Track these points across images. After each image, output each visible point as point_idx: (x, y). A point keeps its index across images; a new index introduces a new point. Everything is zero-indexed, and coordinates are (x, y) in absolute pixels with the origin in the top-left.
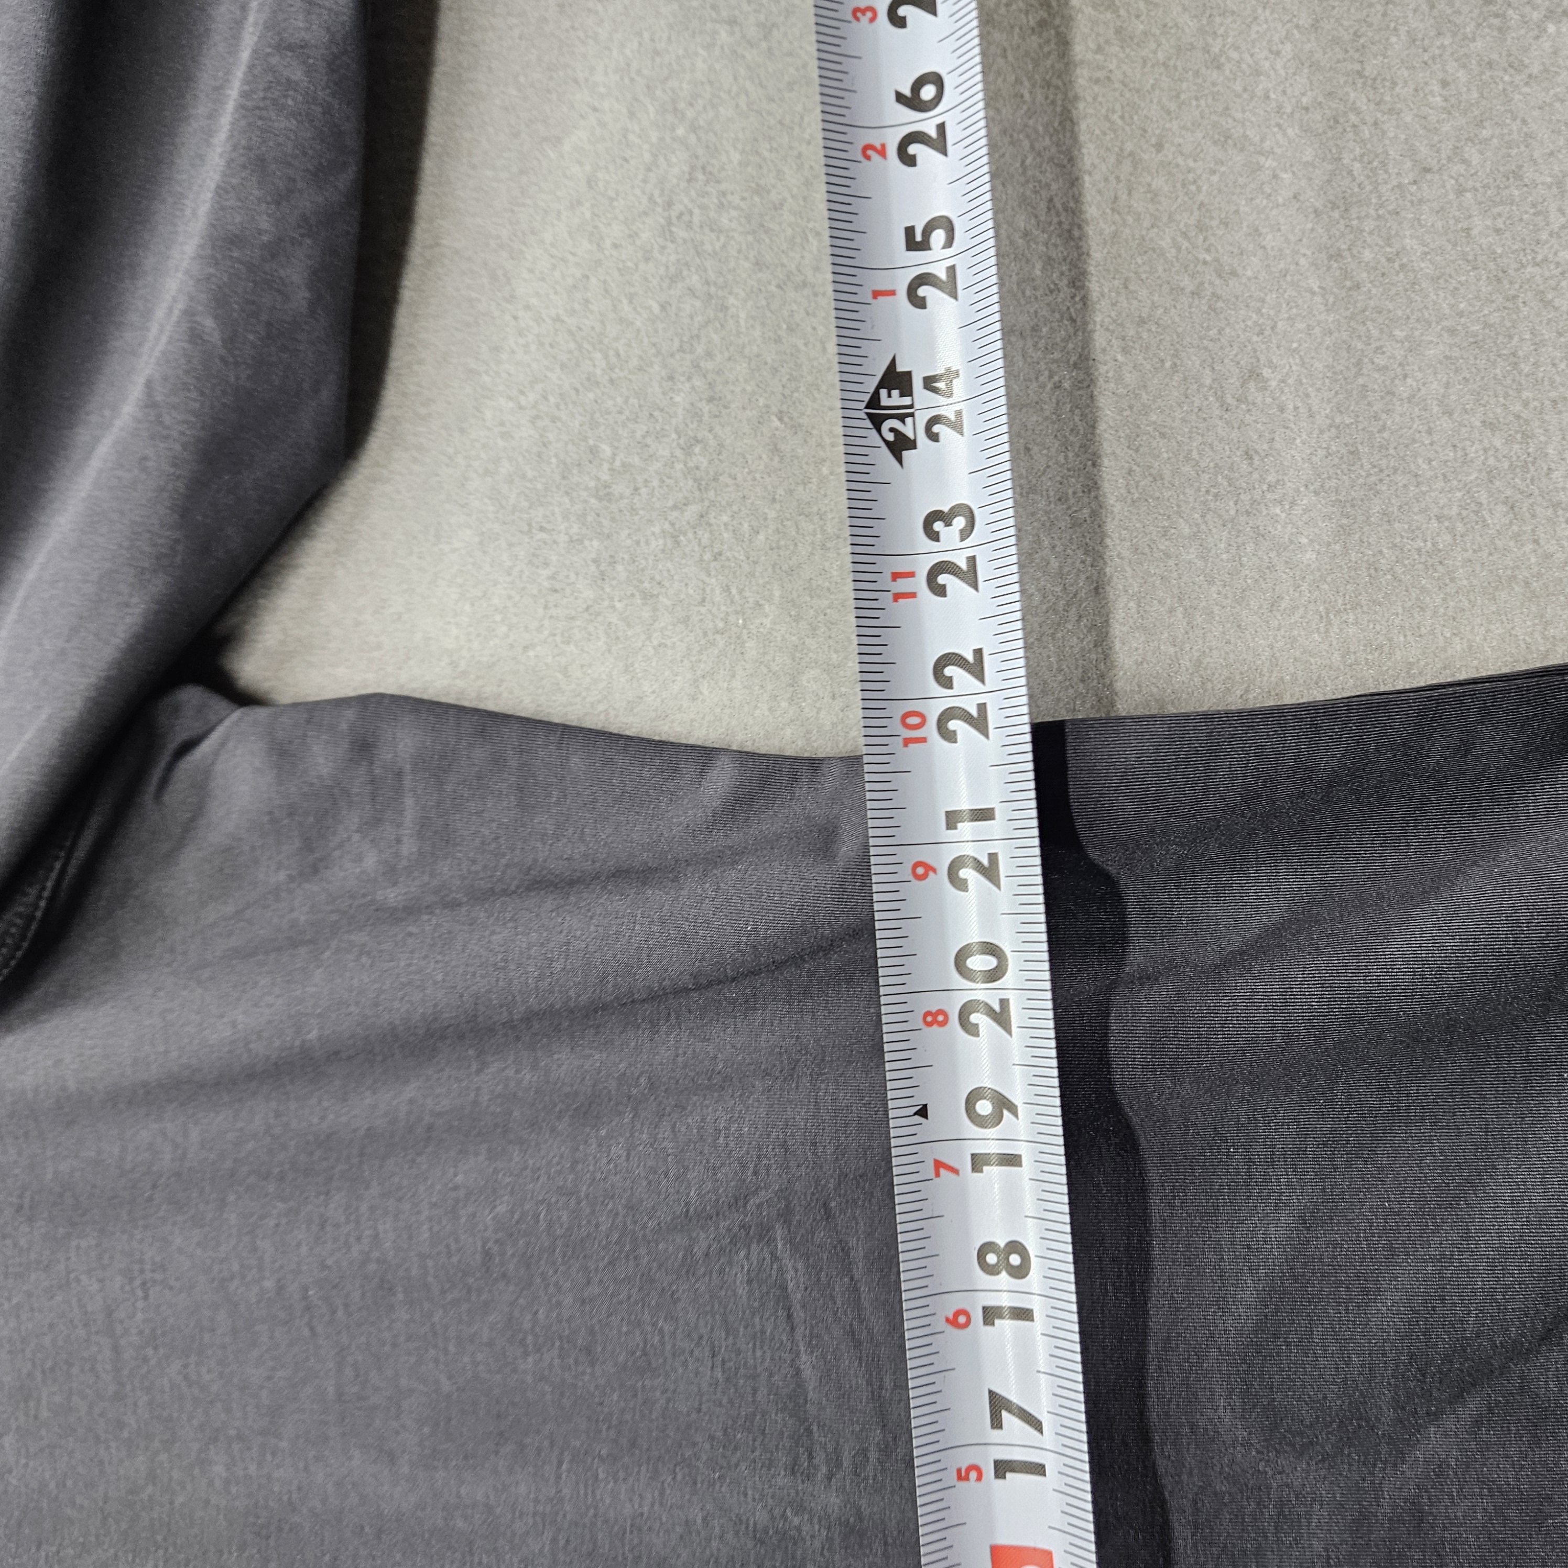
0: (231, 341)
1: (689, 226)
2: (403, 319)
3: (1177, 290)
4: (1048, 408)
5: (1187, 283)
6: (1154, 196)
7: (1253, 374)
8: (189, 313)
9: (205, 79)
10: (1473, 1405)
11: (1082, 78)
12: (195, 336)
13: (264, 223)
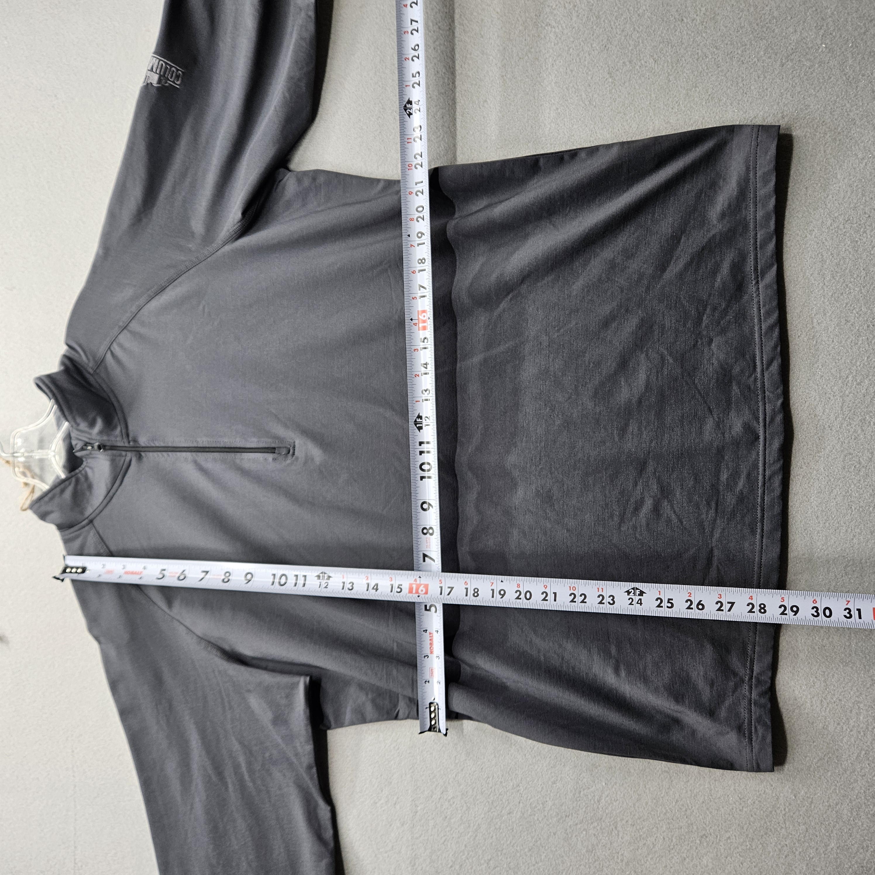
0: (291, 99)
1: (379, 72)
2: (323, 93)
3: (472, 84)
4: (447, 109)
5: (474, 82)
6: (469, 64)
7: (486, 101)
8: (283, 93)
9: (285, 44)
10: (510, 296)
11: (456, 40)
12: (284, 97)
13: (297, 74)
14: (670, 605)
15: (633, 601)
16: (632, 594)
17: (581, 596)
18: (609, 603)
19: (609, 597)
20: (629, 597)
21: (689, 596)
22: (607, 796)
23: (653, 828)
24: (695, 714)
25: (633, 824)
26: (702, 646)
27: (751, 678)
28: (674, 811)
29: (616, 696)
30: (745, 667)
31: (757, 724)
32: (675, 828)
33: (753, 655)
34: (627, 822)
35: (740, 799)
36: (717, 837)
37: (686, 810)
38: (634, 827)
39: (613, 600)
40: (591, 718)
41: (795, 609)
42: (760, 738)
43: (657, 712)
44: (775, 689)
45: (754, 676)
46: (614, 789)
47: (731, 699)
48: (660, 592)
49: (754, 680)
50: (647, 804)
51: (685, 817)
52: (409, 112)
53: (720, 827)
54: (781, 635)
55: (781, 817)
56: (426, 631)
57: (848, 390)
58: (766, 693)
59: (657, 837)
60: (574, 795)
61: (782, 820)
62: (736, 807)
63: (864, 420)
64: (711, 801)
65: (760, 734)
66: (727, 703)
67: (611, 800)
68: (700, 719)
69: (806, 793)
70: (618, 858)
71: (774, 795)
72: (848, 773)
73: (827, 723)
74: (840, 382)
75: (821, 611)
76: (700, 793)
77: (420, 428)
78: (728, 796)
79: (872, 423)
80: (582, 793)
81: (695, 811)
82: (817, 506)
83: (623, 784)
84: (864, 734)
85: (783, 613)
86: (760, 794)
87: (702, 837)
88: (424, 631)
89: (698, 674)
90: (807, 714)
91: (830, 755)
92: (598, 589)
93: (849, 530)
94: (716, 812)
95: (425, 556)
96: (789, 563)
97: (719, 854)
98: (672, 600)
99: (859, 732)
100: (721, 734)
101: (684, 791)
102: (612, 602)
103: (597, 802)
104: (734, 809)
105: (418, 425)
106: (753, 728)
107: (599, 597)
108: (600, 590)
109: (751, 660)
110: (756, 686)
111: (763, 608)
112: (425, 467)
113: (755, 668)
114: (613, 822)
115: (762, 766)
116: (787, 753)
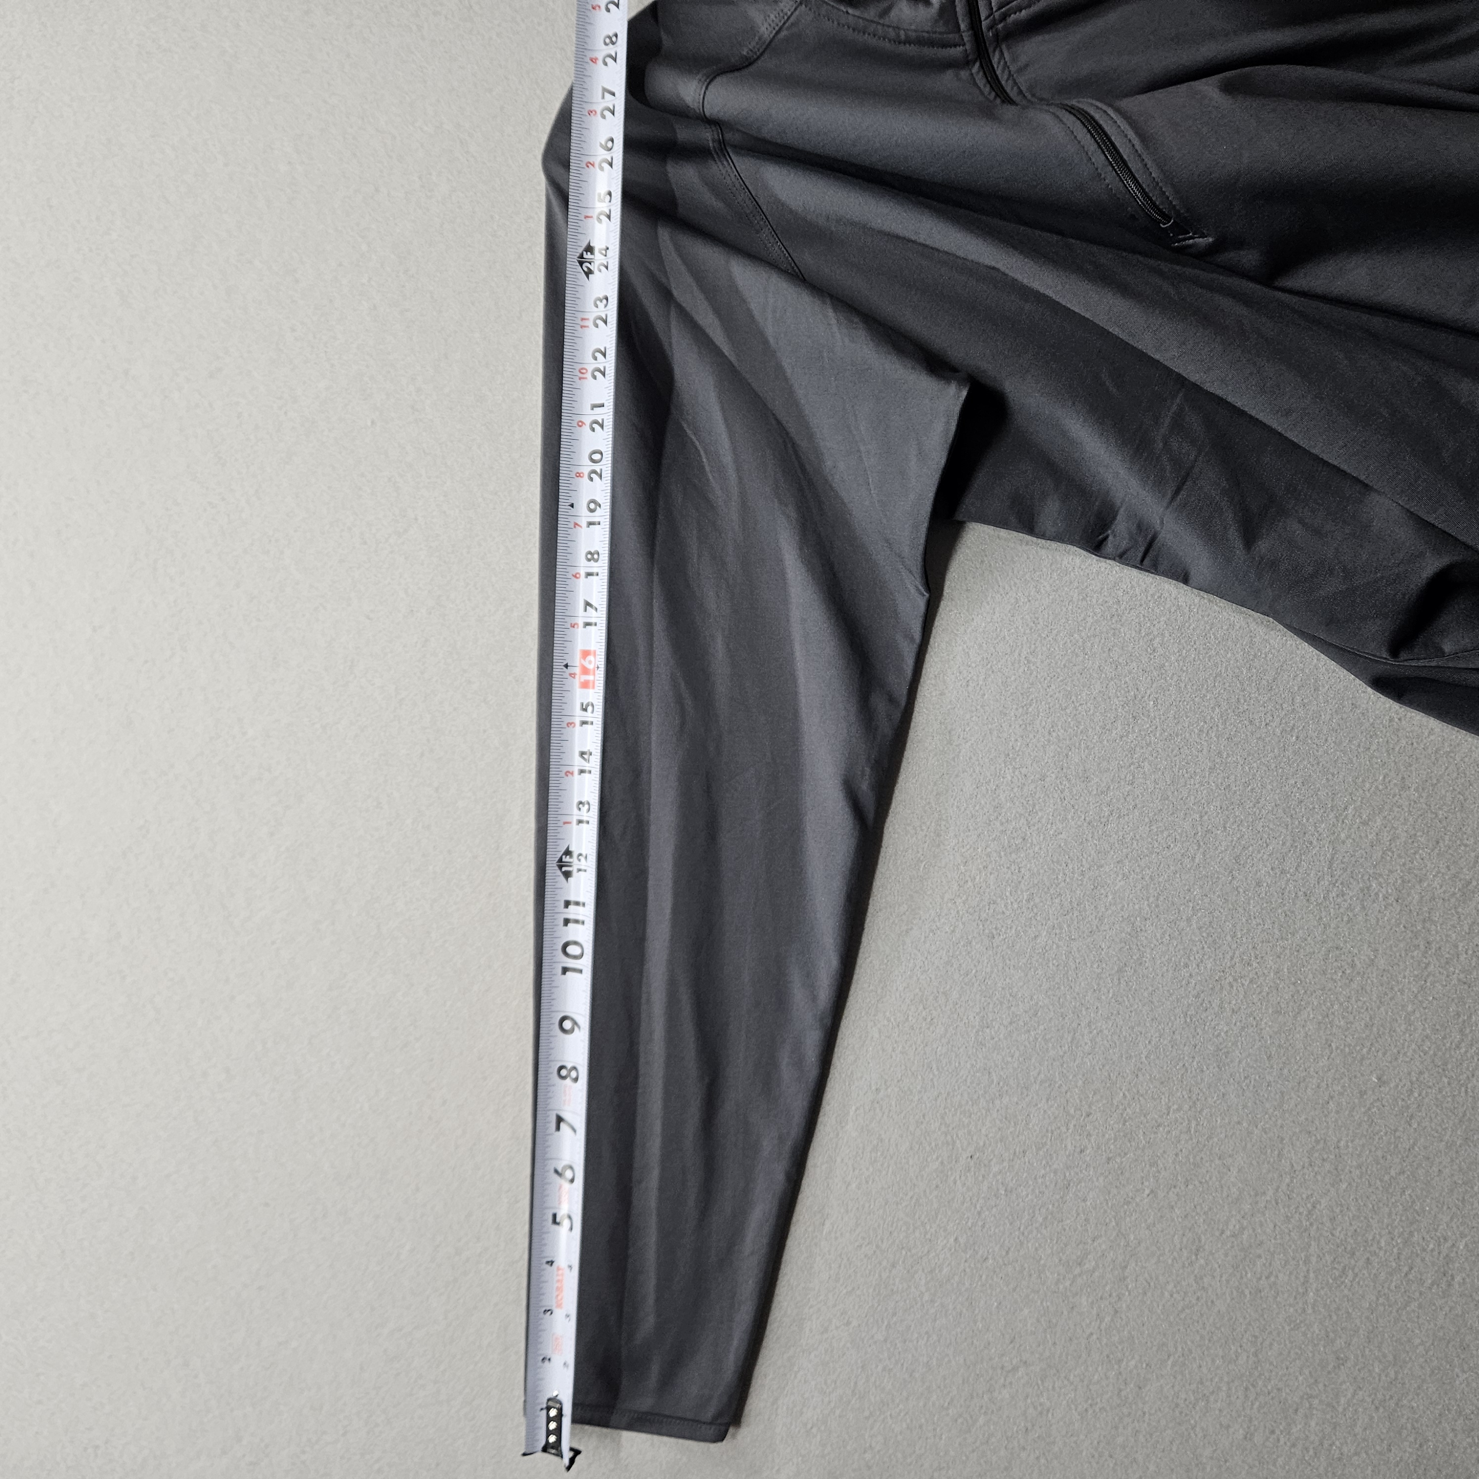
52: (588, 268)
56: (551, 1263)
57: (1346, 831)
63: (1368, 888)
74: (1332, 815)
77: (567, 875)
79: (1381, 896)
82: (1271, 1037)
84: (1316, 1454)
88: (548, 1262)
93: (1324, 1085)
95: (560, 1120)
99: (1307, 1449)
105: (564, 869)
112: (571, 950)
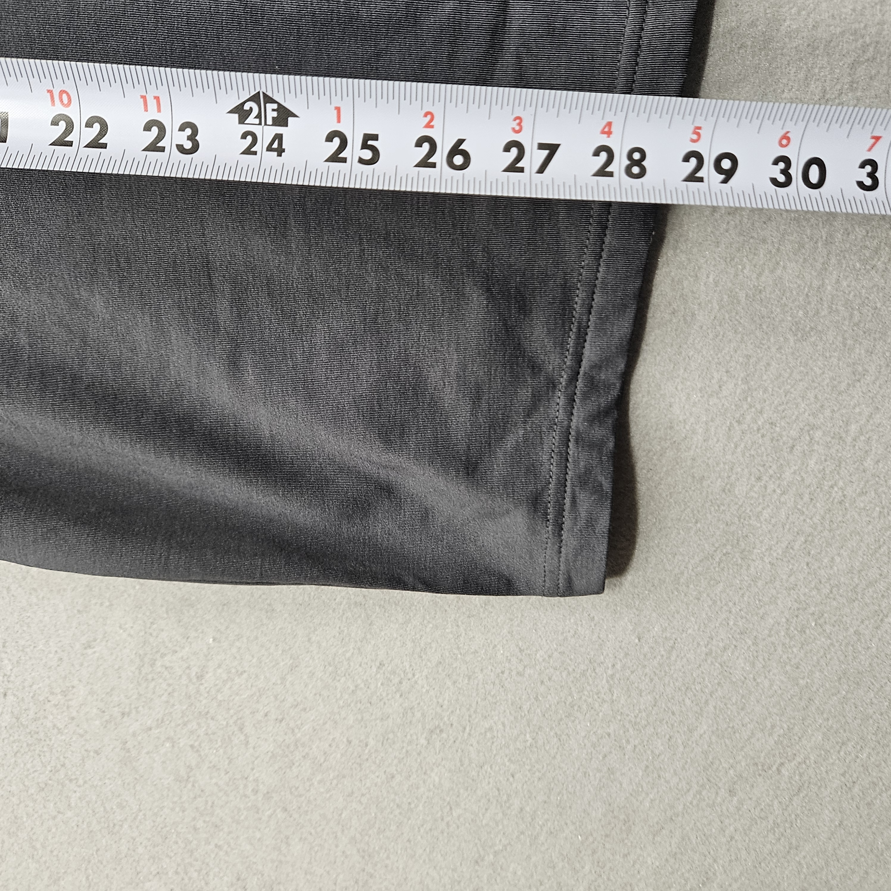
14: (367, 155)
15: (254, 142)
16: (251, 119)
17: (89, 124)
18: (181, 149)
19: (182, 128)
20: (245, 128)
21: (428, 126)
22: (219, 666)
23: (325, 723)
24: (430, 472)
25: (280, 717)
26: (461, 295)
27: (574, 378)
28: (372, 687)
29: (235, 435)
30: (562, 348)
31: (577, 489)
32: (376, 719)
33: (585, 318)
34: (266, 715)
35: (521, 651)
36: (465, 728)
37: (401, 683)
38: (283, 724)
39: (192, 138)
40: (171, 491)
41: (726, 164)
42: (582, 523)
43: (341, 470)
44: (627, 403)
45: (581, 373)
46: (234, 650)
47: (521, 432)
48: (338, 109)
49: (580, 384)
50: (312, 674)
51: (398, 695)
53: (472, 710)
54: (660, 264)
55: (604, 681)
58: (607, 412)
59: (333, 739)
60: (139, 669)
61: (607, 686)
62: (510, 669)
64: (456, 659)
65: (583, 514)
66: (510, 442)
67: (229, 672)
68: (440, 483)
69: (664, 630)
70: (245, 786)
71: (594, 638)
72: (760, 583)
73: (733, 477)
75: (796, 171)
76: (434, 645)
78: (495, 646)
80: (159, 663)
81: (420, 682)
83: (256, 638)
85: (692, 178)
86: (566, 639)
87: (432, 732)
89: (445, 370)
90: (694, 459)
91: (729, 547)
92: (144, 97)
94: (466, 681)
96: (710, 52)
97: (466, 762)
98: (375, 137)
99: (801, 496)
100: (491, 515)
101: (398, 644)
102: (188, 145)
103: (195, 680)
104: (507, 672)
106: (567, 501)
107: (148, 127)
108: (152, 103)
109: (579, 328)
110: (586, 396)
111: (639, 163)
113: (587, 352)
114: (235, 718)
115: (578, 583)
116: (634, 548)
